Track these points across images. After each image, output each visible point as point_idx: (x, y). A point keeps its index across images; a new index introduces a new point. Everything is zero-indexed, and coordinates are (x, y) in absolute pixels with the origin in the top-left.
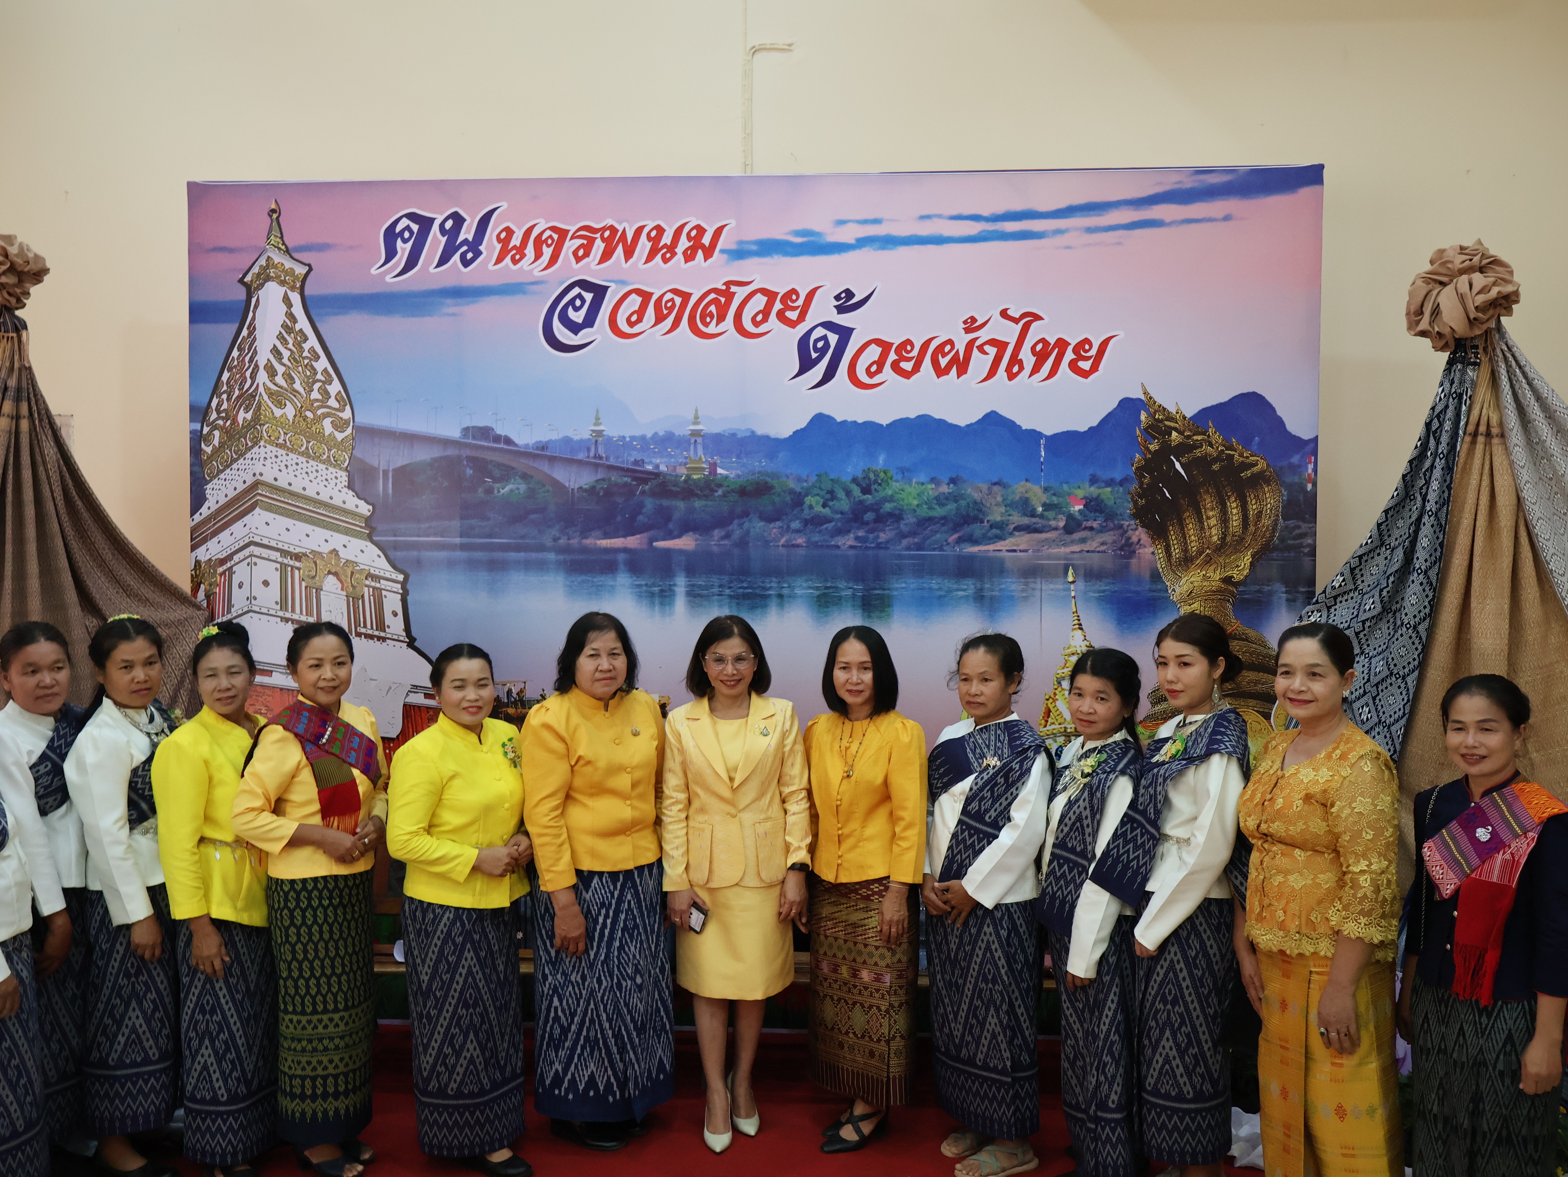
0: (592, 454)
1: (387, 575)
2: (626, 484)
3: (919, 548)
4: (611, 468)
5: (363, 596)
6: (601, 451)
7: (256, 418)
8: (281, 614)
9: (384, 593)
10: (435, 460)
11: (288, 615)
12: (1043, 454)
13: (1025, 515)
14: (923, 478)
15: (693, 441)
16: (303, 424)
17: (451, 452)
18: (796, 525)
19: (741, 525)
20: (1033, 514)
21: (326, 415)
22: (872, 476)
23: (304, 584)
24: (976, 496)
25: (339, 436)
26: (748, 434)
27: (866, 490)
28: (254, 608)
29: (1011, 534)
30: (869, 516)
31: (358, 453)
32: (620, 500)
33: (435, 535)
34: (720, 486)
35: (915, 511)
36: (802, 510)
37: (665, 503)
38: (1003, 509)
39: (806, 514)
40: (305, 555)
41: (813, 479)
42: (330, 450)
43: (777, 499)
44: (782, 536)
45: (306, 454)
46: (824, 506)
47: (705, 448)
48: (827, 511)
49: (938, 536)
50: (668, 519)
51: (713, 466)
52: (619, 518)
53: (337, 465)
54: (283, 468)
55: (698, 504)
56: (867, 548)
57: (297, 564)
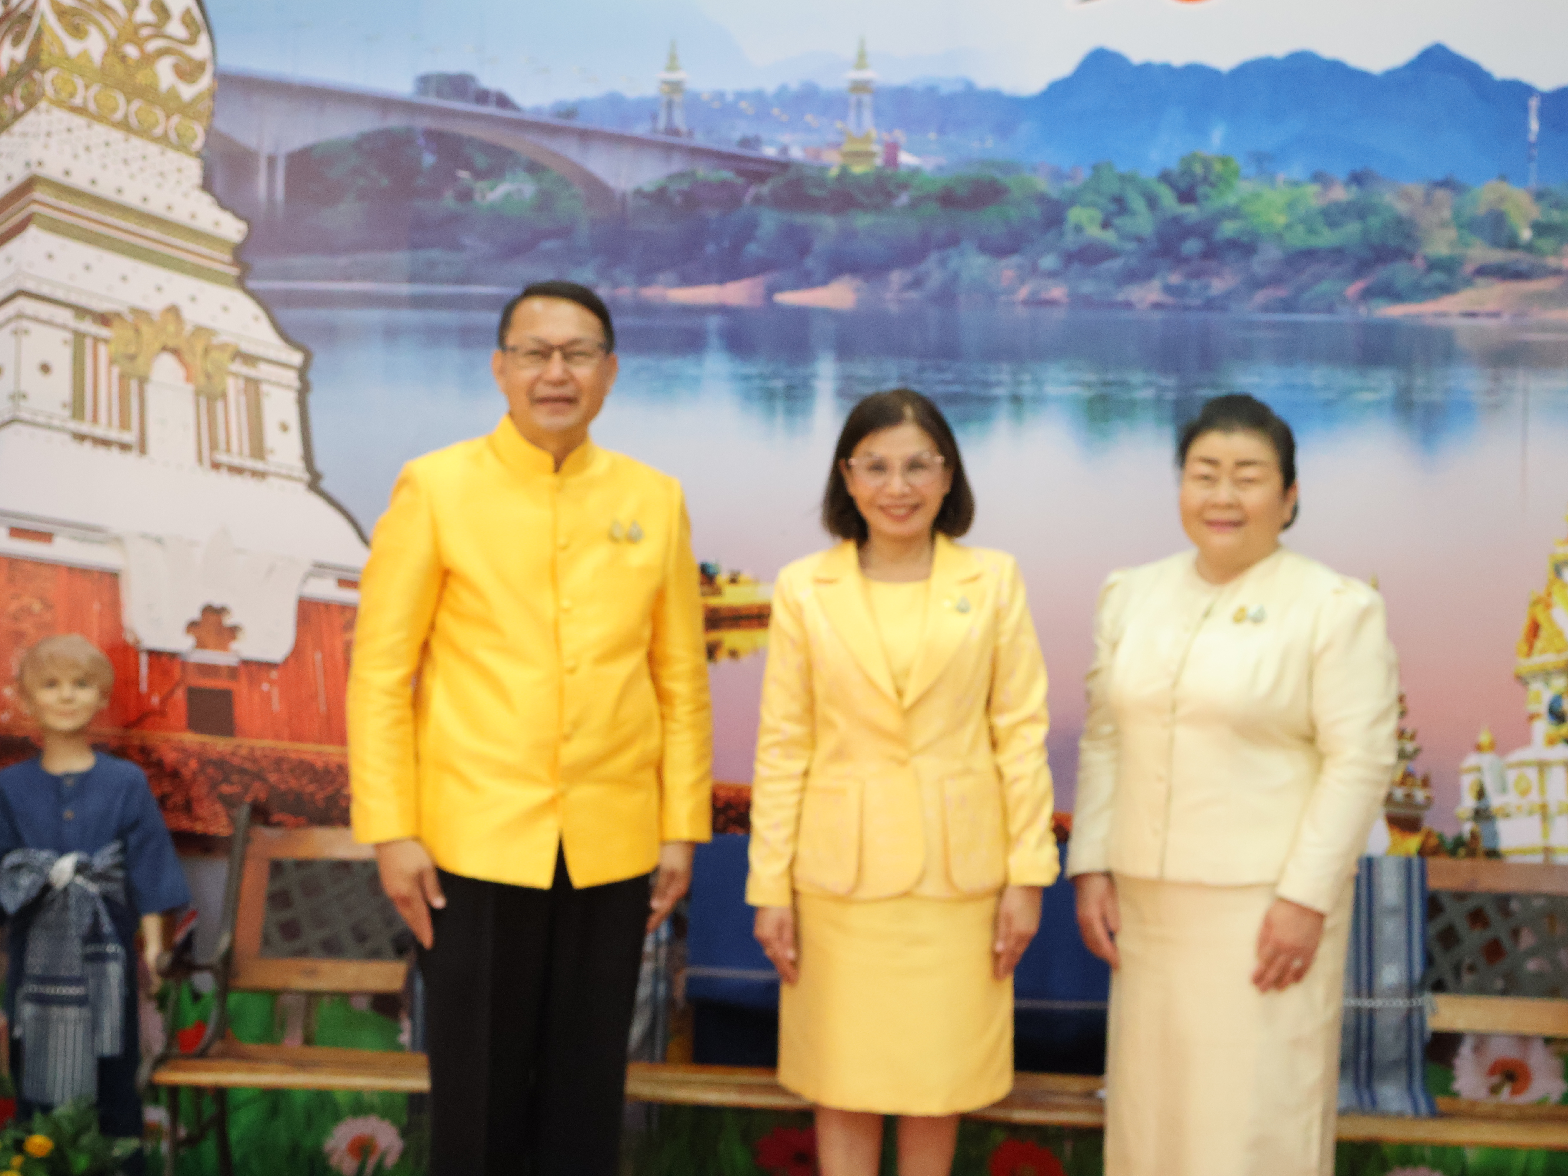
0: (662, 124)
1: (272, 354)
2: (724, 185)
3: (1288, 306)
4: (696, 152)
5: (224, 395)
6: (680, 121)
7: (34, 60)
8: (73, 425)
9: (265, 388)
10: (366, 138)
11: (85, 428)
12: (1534, 125)
13: (1496, 243)
14: (1297, 170)
15: (853, 98)
16: (119, 68)
17: (395, 121)
18: (1049, 262)
19: (943, 263)
20: (1512, 243)
21: (162, 53)
22: (1198, 169)
23: (116, 371)
24: (1402, 208)
25: (187, 92)
26: (959, 87)
27: (1187, 196)
28: (25, 415)
29: (1468, 283)
30: (1192, 246)
31: (221, 125)
32: (712, 213)
33: (365, 277)
34: (904, 186)
35: (1279, 236)
36: (1061, 234)
37: (800, 219)
38: (1452, 234)
39: (1070, 241)
40: (118, 315)
41: (1084, 174)
42: (168, 117)
43: (1013, 213)
44: (1022, 281)
45: (124, 126)
46: (1106, 225)
47: (878, 113)
48: (1109, 237)
49: (1325, 286)
50: (804, 249)
51: (892, 150)
52: (711, 248)
53: (182, 147)
54: (81, 152)
55: (863, 221)
56: (1186, 308)
57: (104, 332)
